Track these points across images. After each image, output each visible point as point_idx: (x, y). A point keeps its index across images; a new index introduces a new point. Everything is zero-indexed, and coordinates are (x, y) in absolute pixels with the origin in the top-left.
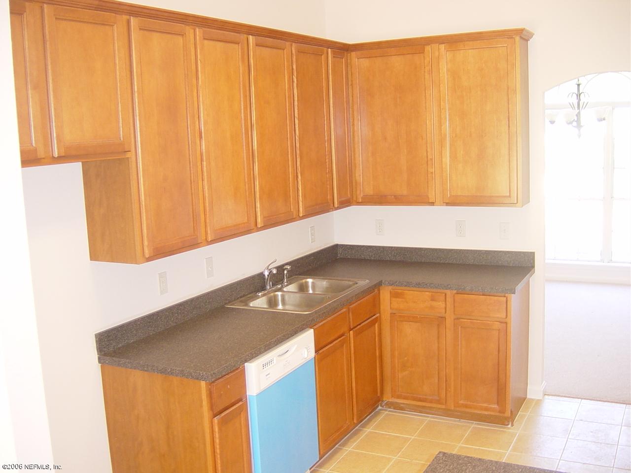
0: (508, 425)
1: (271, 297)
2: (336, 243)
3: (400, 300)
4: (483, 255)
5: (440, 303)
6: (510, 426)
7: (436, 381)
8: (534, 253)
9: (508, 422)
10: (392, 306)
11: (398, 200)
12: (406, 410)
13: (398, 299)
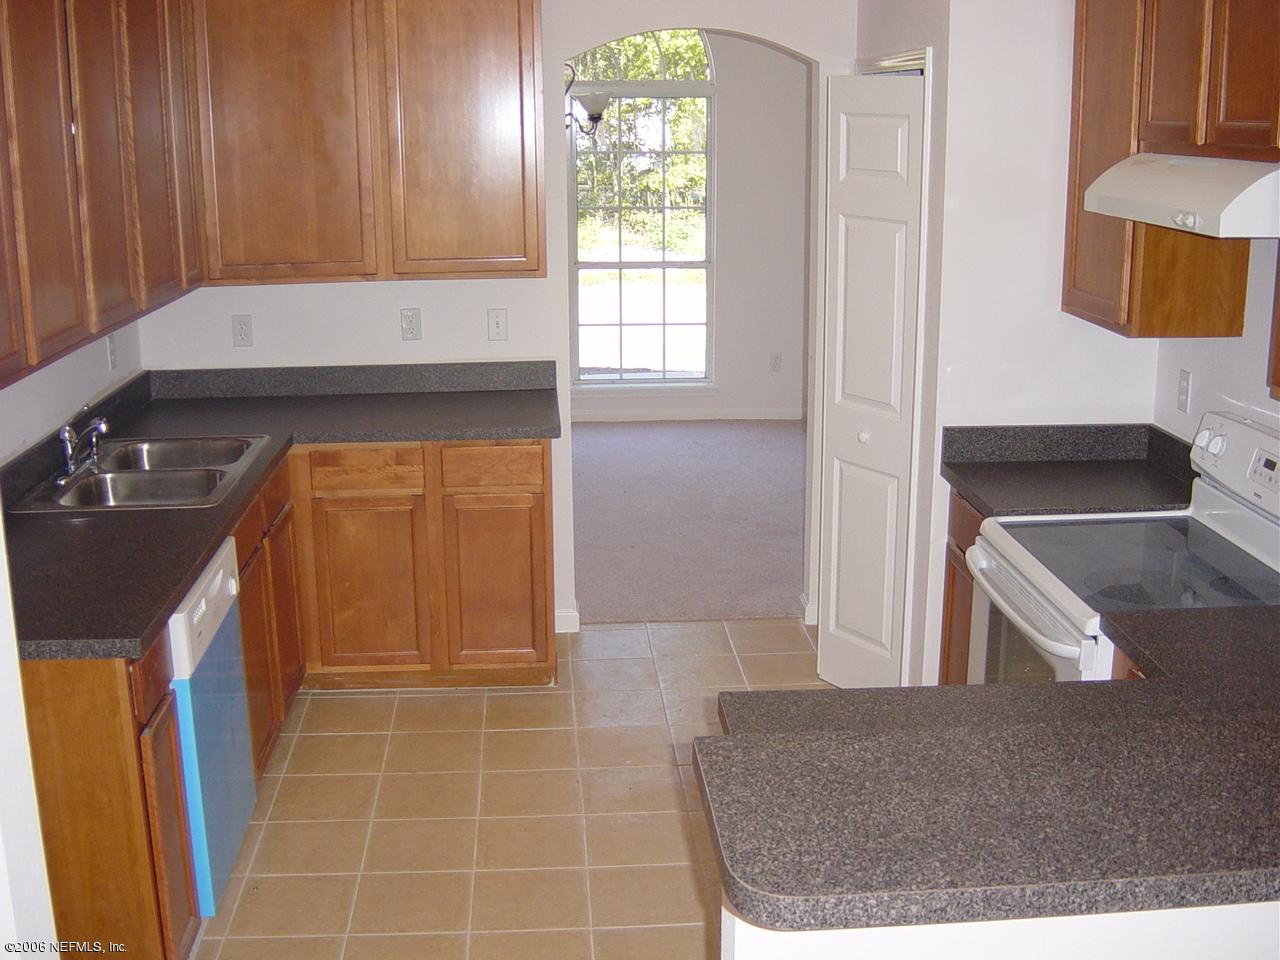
0: (549, 682)
1: (88, 485)
2: (147, 369)
3: (331, 469)
4: (459, 373)
5: (416, 468)
6: (552, 685)
7: (412, 619)
8: (554, 363)
9: (550, 677)
10: (314, 484)
11: (299, 271)
12: (347, 686)
13: (327, 469)
